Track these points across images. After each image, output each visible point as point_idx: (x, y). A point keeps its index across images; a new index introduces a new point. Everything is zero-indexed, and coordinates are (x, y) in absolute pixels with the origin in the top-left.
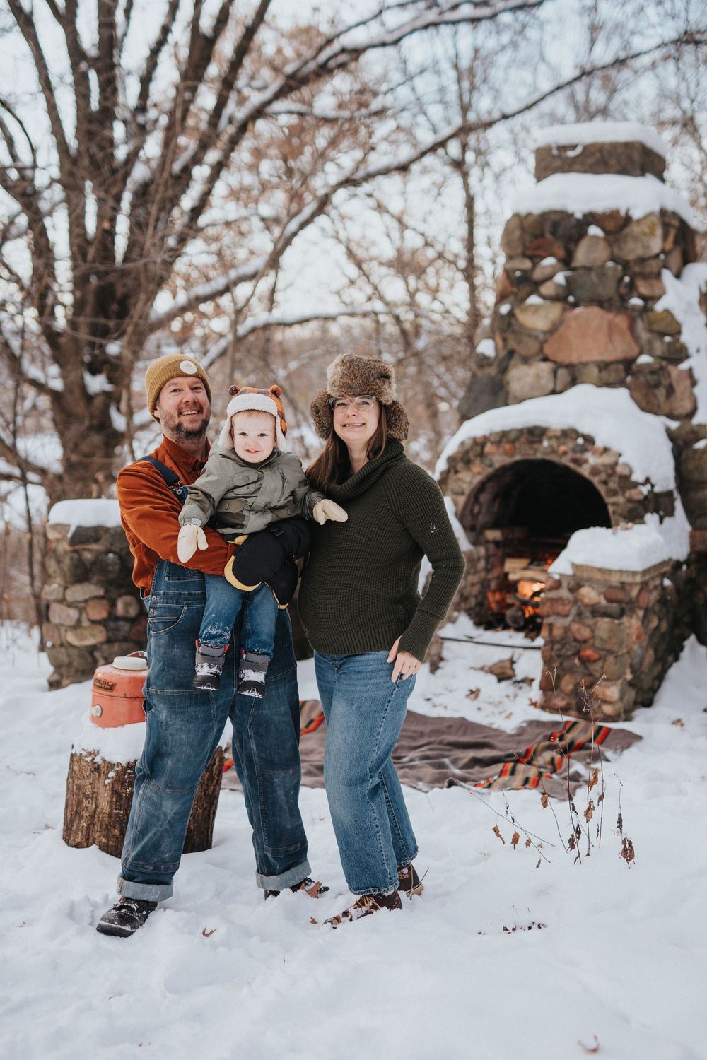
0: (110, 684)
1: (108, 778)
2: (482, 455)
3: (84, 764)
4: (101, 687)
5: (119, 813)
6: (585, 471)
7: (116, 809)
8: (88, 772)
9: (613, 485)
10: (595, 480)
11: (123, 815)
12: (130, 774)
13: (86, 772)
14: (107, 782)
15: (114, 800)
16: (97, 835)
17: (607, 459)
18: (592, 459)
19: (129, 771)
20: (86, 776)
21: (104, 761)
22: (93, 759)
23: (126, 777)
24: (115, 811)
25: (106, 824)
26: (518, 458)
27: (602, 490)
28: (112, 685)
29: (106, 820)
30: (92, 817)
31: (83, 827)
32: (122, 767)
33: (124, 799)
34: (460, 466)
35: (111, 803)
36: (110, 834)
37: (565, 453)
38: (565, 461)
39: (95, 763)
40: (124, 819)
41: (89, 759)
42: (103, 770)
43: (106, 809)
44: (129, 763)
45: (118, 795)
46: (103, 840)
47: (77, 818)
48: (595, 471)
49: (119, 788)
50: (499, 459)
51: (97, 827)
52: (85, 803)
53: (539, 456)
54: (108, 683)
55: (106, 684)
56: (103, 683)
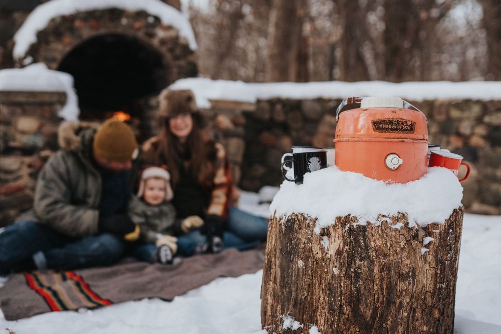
0: (409, 123)
1: (422, 246)
2: (72, 30)
4: (396, 129)
5: (442, 288)
6: (155, 42)
7: (439, 283)
8: (402, 244)
9: (178, 51)
10: (164, 50)
13: (398, 243)
14: (424, 250)
15: (438, 271)
16: (417, 324)
17: (171, 34)
18: (161, 34)
20: (398, 249)
21: (417, 224)
23: (449, 238)
24: (437, 287)
25: (428, 307)
26: (102, 31)
27: (168, 57)
29: (429, 300)
31: (402, 318)
33: (447, 268)
34: (51, 38)
35: (435, 276)
36: (431, 318)
37: (139, 29)
38: (141, 34)
41: (399, 225)
43: (429, 286)
45: (442, 264)
46: (425, 328)
47: (393, 309)
48: (163, 42)
50: (87, 33)
51: (418, 314)
52: (401, 285)
53: (120, 30)
54: (406, 123)
55: (403, 124)
56: (398, 123)
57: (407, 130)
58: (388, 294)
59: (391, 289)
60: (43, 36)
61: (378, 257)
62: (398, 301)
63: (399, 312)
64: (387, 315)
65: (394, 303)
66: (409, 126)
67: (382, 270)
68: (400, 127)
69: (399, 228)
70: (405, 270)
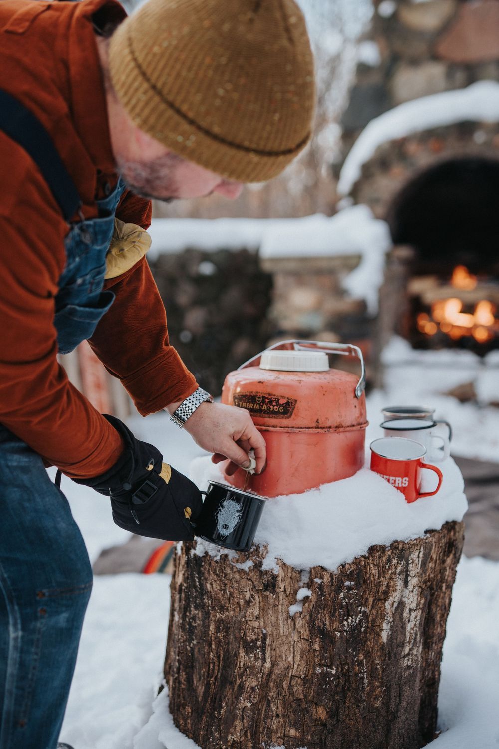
0: (282, 402)
1: (294, 601)
3: (237, 576)
4: (260, 411)
5: (328, 674)
7: (321, 665)
8: (248, 595)
11: (337, 677)
12: (350, 588)
13: (241, 592)
14: (294, 609)
15: (317, 646)
16: (275, 723)
19: (347, 583)
20: (242, 602)
21: (284, 566)
22: (258, 565)
23: (342, 595)
24: (318, 670)
25: (299, 700)
28: (287, 403)
29: (299, 690)
30: (264, 686)
31: (244, 709)
32: (331, 575)
33: (338, 644)
35: (308, 653)
36: (307, 719)
39: (266, 572)
40: (337, 686)
42: (282, 586)
43: (299, 667)
44: (343, 566)
45: (326, 636)
46: (293, 732)
47: (228, 693)
49: (324, 620)
51: (276, 707)
54: (278, 401)
55: (271, 402)
56: (263, 402)
57: (278, 413)
58: (225, 667)
59: (229, 660)
60: (368, 171)
61: (213, 608)
62: (238, 681)
63: (237, 698)
64: (220, 700)
65: (232, 683)
66: (281, 406)
67: (217, 629)
68: (265, 407)
69: (247, 569)
70: (251, 636)
